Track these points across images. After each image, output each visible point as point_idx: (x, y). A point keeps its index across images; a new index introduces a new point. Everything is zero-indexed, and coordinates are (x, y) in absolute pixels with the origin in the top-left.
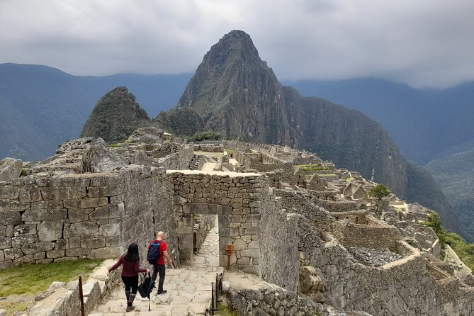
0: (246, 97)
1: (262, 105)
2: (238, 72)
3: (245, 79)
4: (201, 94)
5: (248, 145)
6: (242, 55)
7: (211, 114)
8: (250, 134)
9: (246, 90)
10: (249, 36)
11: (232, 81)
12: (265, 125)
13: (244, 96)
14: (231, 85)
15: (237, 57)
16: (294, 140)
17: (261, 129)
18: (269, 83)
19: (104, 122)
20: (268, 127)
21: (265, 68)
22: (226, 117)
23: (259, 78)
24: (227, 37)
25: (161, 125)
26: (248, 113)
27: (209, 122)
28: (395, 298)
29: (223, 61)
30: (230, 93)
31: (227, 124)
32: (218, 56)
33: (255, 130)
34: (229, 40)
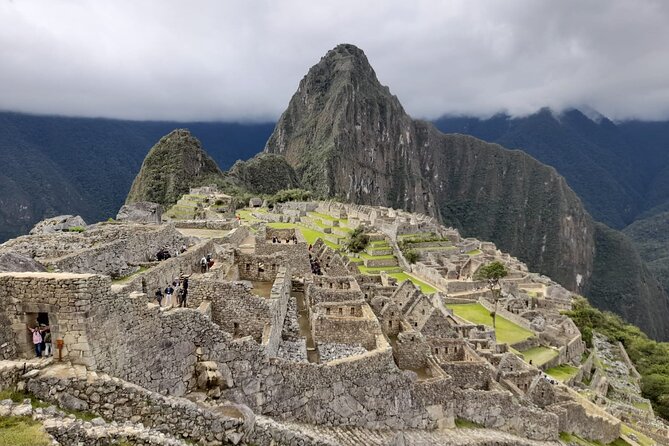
0: (359, 138)
1: (381, 148)
2: (346, 103)
3: (356, 112)
4: (296, 134)
5: (343, 208)
6: (352, 79)
7: (309, 162)
8: (365, 190)
9: (359, 128)
10: (361, 52)
11: (338, 116)
12: (387, 176)
13: (355, 135)
14: (337, 122)
15: (345, 82)
16: (428, 197)
17: (381, 182)
18: (392, 116)
19: (158, 178)
20: (391, 178)
21: (385, 96)
22: (330, 166)
23: (377, 109)
24: (331, 54)
25: (237, 180)
26: (361, 160)
27: (305, 175)
28: (343, 398)
29: (326, 88)
30: (336, 132)
31: (331, 177)
32: (318, 81)
33: (372, 183)
34: (334, 57)
